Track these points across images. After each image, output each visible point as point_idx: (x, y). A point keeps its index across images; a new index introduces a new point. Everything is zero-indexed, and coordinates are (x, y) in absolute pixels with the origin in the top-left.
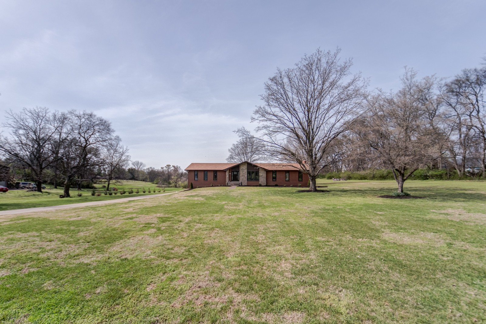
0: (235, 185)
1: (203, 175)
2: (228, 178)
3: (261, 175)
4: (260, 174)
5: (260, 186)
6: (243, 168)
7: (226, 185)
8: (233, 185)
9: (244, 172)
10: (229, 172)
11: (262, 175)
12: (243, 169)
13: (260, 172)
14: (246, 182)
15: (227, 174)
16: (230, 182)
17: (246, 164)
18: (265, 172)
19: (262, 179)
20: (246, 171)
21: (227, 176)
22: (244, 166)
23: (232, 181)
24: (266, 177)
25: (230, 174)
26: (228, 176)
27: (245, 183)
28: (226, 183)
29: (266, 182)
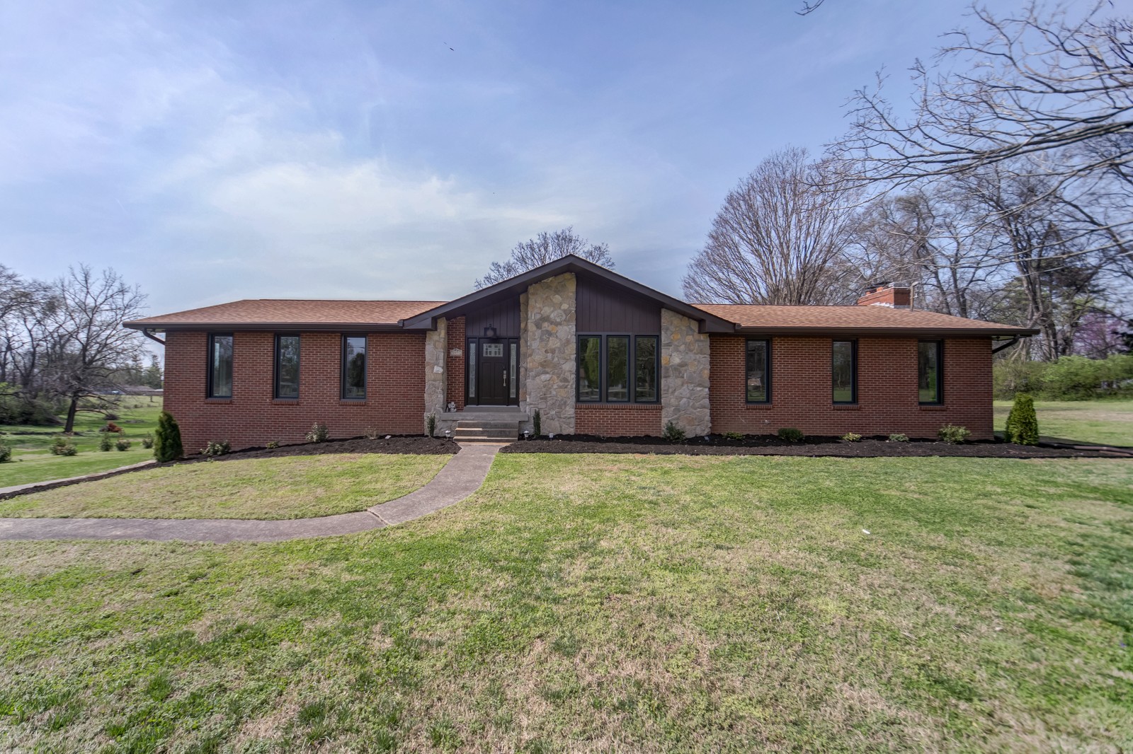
0: (493, 432)
1: (269, 360)
2: (440, 385)
3: (676, 360)
4: (671, 357)
5: (673, 441)
6: (547, 310)
7: (427, 432)
8: (471, 437)
9: (554, 343)
10: (450, 346)
11: (683, 365)
12: (545, 319)
13: (664, 339)
14: (570, 411)
15: (435, 348)
16: (454, 415)
17: (572, 287)
18: (705, 342)
19: (685, 391)
20: (567, 332)
21: (435, 371)
22: (557, 298)
23: (468, 401)
24: (707, 373)
25: (457, 353)
26: (439, 369)
27: (563, 419)
28: (427, 415)
29: (708, 411)
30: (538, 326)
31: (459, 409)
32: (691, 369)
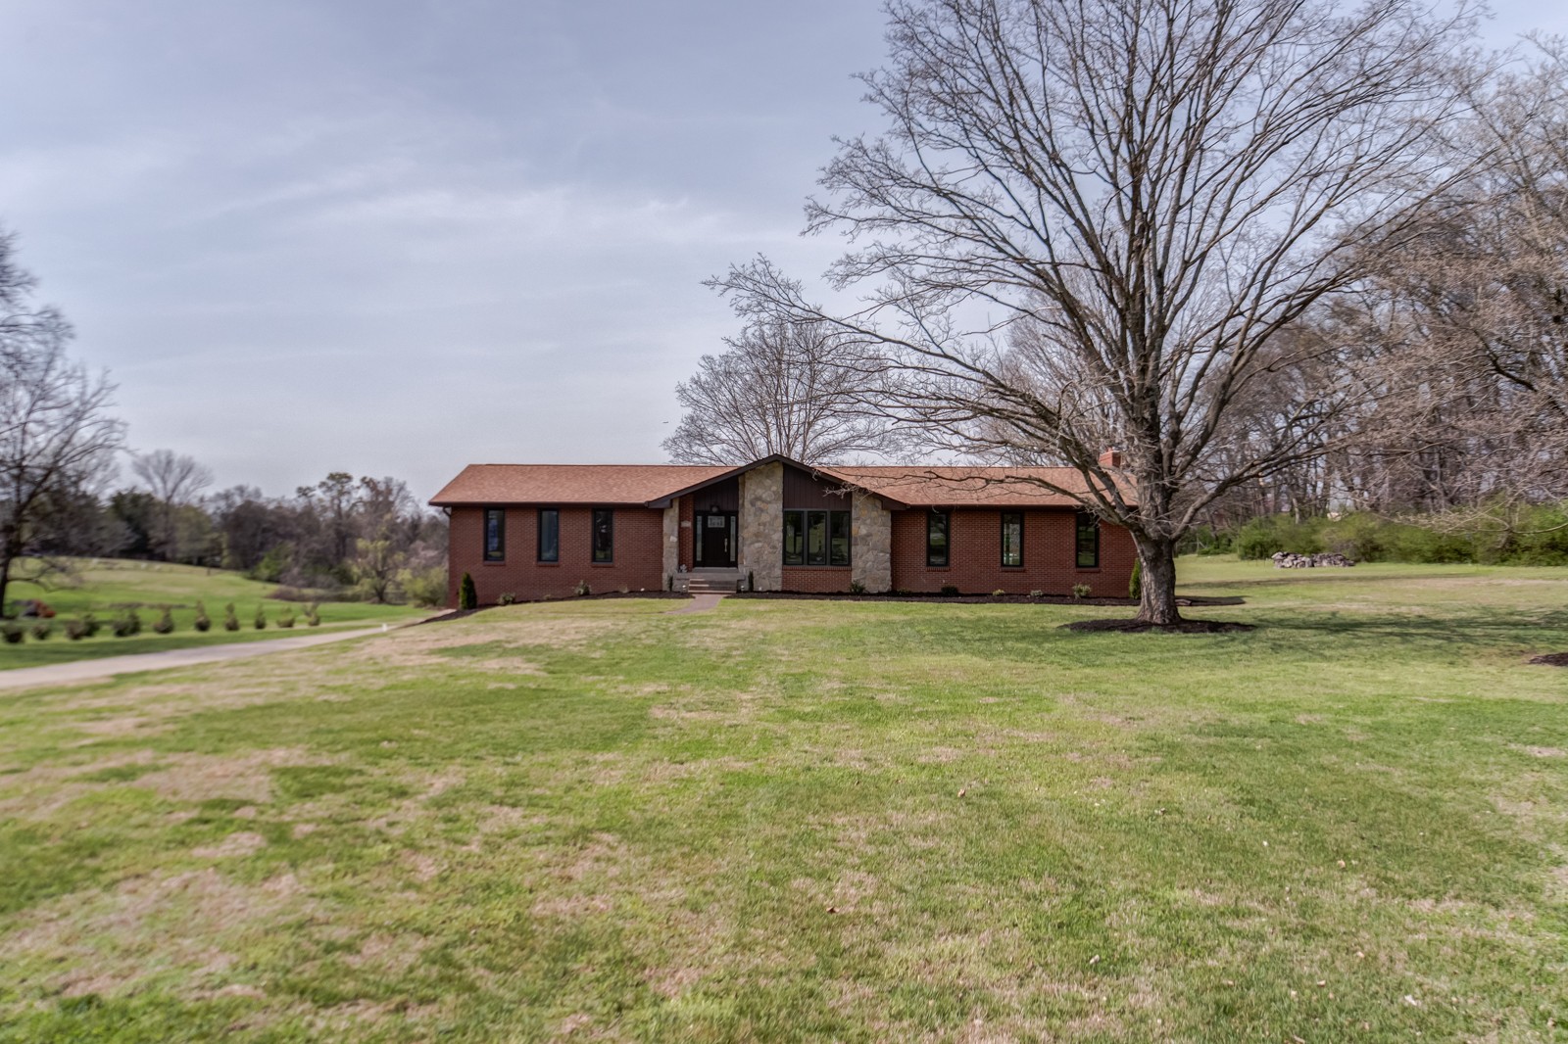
0: (717, 587)
1: (534, 530)
2: (675, 551)
3: (863, 531)
4: (859, 529)
5: (858, 593)
6: (759, 492)
7: (665, 587)
8: (701, 591)
9: (765, 518)
10: (681, 519)
11: (869, 535)
12: (758, 499)
13: (854, 515)
14: (778, 572)
15: (670, 524)
16: (685, 575)
17: (779, 473)
18: (887, 518)
19: (870, 556)
20: (776, 509)
21: (671, 540)
22: (768, 482)
23: (696, 564)
24: (888, 541)
25: (687, 524)
26: (674, 539)
27: (772, 575)
28: (665, 576)
29: (889, 573)
30: (753, 504)
31: (689, 570)
32: (875, 539)
